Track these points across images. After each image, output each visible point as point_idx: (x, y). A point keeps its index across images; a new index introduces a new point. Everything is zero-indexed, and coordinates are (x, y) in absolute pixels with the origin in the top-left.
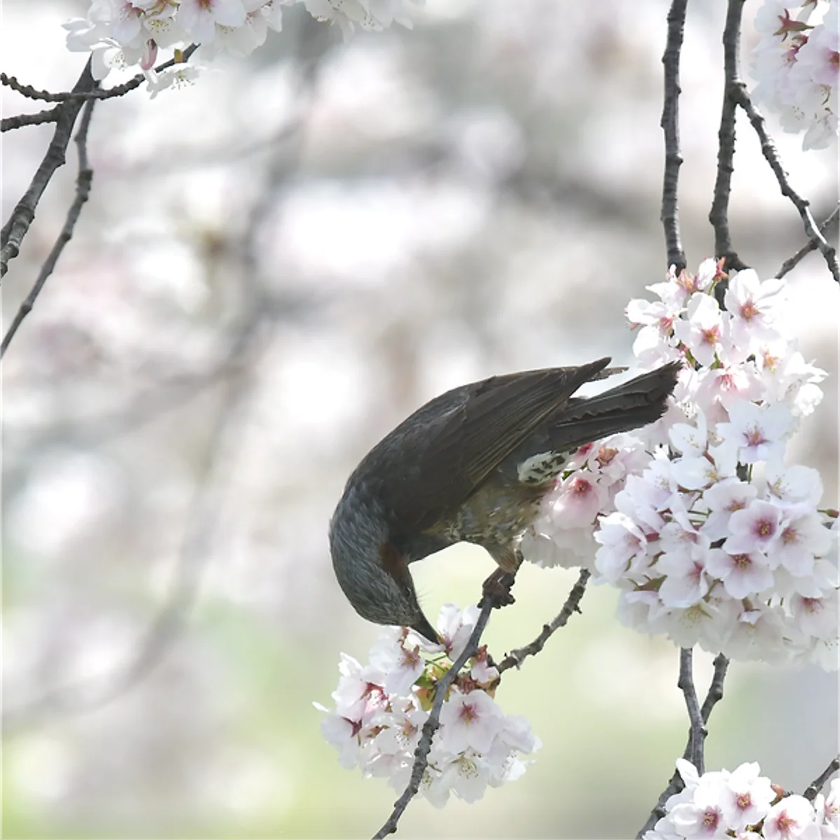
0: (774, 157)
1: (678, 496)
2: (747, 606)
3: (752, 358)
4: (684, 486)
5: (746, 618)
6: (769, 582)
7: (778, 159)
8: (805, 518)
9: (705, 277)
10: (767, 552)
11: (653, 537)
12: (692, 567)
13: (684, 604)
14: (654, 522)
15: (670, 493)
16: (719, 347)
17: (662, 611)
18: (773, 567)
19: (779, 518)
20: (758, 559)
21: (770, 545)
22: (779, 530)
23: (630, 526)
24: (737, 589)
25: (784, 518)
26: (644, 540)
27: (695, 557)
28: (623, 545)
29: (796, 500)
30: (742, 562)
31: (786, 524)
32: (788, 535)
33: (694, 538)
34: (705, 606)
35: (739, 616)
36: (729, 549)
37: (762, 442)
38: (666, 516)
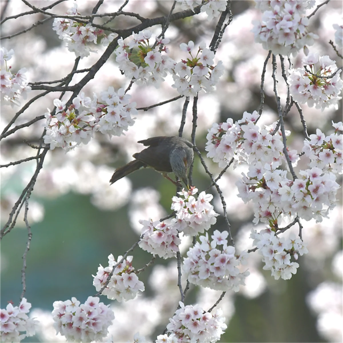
0: (204, 164)
1: (202, 253)
2: (219, 278)
3: (203, 211)
4: (203, 250)
5: (219, 281)
6: (224, 273)
7: (205, 164)
8: (232, 258)
9: (194, 192)
10: (224, 266)
11: (197, 262)
12: (206, 269)
13: (205, 278)
14: (197, 259)
15: (200, 252)
16: (195, 209)
17: (199, 280)
18: (225, 270)
19: (227, 258)
20: (222, 268)
21: (225, 265)
22: (227, 262)
23: (192, 260)
24: (217, 274)
25: (228, 259)
26: (195, 263)
27: (207, 267)
28: (190, 264)
29: (230, 254)
30: (218, 269)
31: (228, 260)
32: (229, 262)
33: (207, 263)
34: (209, 278)
35: (217, 280)
36: (215, 265)
37: (222, 240)
38: (199, 258)
